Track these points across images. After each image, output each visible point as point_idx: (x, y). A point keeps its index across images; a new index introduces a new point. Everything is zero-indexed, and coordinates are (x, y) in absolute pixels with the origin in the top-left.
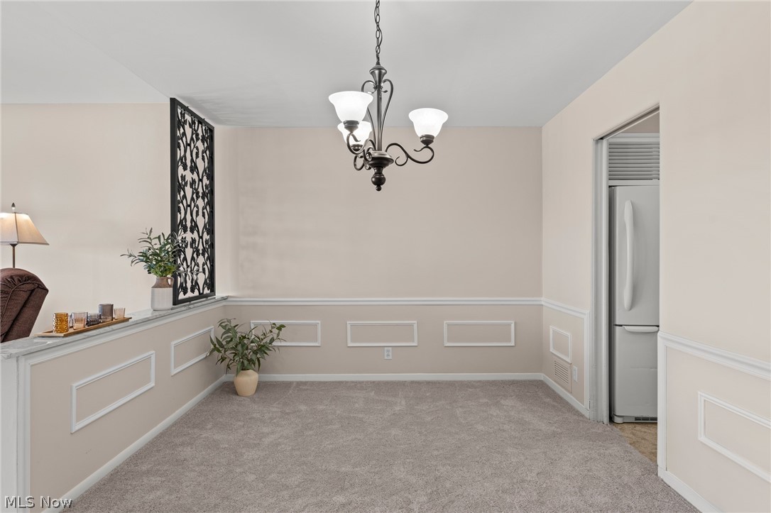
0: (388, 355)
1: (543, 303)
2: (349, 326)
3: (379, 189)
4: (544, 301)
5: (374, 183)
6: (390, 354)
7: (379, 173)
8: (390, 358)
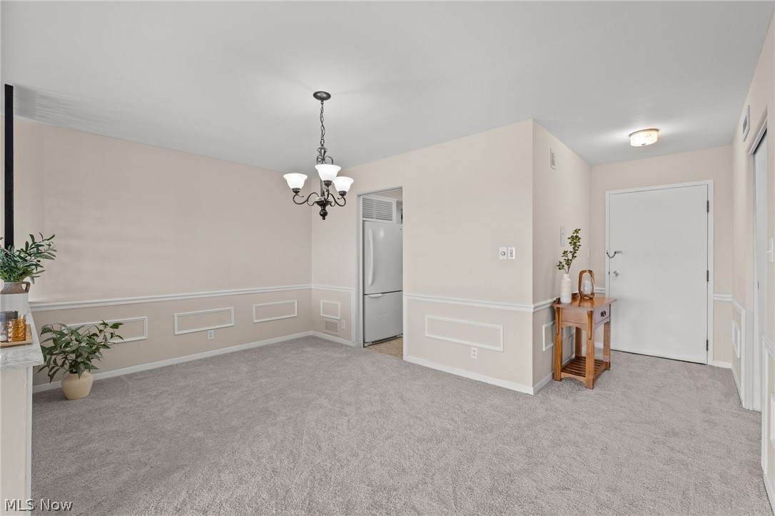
0: (211, 336)
1: (313, 287)
2: (176, 318)
3: (324, 219)
4: (313, 286)
5: (321, 215)
6: (213, 335)
7: (324, 209)
8: (213, 338)
